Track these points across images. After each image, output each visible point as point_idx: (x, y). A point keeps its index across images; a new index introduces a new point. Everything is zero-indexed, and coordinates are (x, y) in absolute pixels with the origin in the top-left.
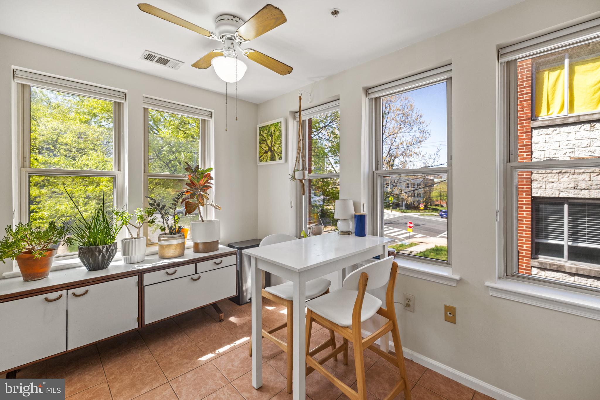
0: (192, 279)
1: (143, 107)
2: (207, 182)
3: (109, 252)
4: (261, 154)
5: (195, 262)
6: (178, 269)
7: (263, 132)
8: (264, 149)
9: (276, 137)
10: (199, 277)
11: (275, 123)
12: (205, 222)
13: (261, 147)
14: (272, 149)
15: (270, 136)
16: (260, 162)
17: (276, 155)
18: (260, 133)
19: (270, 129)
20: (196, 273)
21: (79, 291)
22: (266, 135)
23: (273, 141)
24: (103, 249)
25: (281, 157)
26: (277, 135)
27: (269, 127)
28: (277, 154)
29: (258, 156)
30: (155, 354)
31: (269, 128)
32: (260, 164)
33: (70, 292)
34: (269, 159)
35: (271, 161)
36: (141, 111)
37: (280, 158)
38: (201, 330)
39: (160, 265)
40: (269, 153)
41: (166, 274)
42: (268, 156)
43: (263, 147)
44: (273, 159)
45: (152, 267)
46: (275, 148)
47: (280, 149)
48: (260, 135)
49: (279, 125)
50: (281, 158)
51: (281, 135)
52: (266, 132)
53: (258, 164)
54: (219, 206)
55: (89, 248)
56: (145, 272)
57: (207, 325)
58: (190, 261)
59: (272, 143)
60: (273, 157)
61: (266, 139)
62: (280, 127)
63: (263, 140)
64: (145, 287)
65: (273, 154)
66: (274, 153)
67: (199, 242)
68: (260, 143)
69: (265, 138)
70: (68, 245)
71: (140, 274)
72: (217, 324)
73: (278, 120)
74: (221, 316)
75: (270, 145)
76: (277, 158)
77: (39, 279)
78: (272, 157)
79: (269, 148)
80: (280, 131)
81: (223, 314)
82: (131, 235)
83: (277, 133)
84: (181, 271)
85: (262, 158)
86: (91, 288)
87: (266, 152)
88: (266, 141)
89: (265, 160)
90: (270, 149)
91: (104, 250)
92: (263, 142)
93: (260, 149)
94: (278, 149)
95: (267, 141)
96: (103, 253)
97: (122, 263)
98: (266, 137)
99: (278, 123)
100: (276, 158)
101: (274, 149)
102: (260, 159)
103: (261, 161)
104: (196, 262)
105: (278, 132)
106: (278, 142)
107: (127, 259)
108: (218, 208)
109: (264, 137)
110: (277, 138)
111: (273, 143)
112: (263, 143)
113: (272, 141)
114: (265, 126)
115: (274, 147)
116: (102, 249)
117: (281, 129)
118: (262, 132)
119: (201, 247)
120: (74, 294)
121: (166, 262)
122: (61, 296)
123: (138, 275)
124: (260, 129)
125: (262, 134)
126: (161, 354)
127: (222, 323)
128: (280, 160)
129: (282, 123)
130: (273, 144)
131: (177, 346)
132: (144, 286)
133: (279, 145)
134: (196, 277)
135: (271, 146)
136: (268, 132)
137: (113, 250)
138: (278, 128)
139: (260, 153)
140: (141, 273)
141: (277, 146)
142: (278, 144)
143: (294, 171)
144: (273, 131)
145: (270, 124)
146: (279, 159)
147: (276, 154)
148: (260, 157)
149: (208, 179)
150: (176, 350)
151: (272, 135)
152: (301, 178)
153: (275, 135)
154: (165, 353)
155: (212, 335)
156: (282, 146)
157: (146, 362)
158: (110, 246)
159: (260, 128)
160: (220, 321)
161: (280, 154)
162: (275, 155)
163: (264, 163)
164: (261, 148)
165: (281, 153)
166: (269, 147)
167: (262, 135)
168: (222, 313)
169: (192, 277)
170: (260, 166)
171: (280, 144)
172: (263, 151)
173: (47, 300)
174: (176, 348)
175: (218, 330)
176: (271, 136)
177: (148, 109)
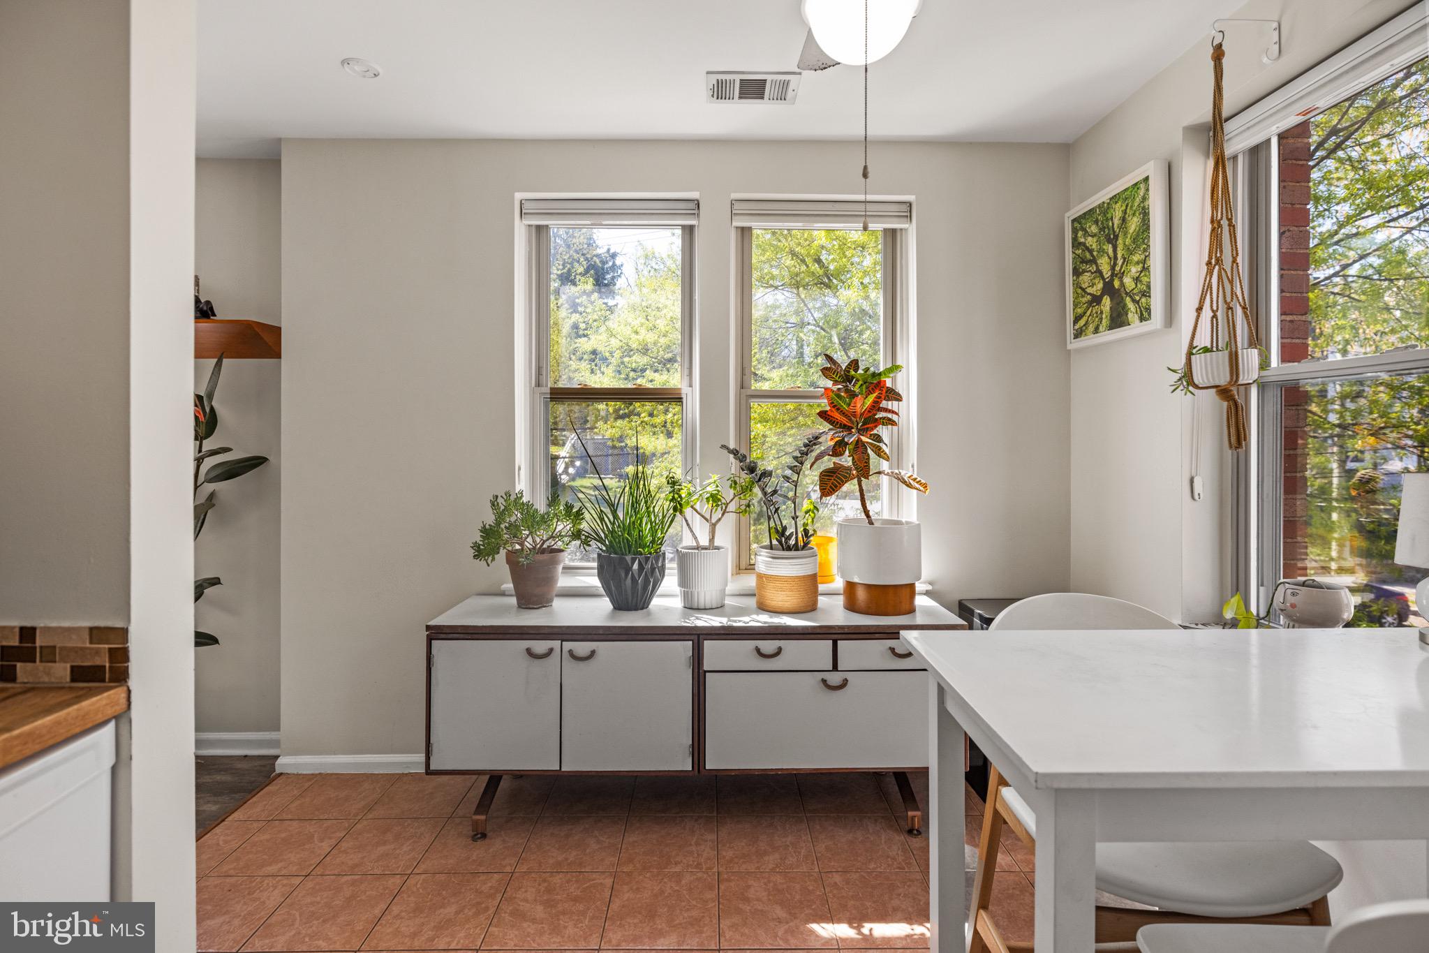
0: (824, 681)
1: (737, 228)
2: (876, 407)
3: (644, 573)
4: (1079, 311)
5: (834, 635)
6: (788, 646)
7: (1086, 232)
8: (1089, 290)
9: (1128, 241)
10: (845, 683)
11: (1126, 190)
12: (877, 524)
13: (1077, 285)
14: (1117, 284)
15: (1109, 241)
16: (1076, 337)
17: (1131, 305)
18: (1075, 239)
19: (1109, 216)
20: (835, 667)
21: (582, 648)
22: (1095, 239)
23: (1119, 256)
24: (633, 564)
25: (1148, 310)
26: (1131, 231)
27: (1105, 209)
28: (1134, 301)
29: (1070, 317)
30: (724, 853)
31: (1105, 213)
32: (1074, 345)
33: (568, 645)
34: (1105, 322)
35: (1111, 328)
36: (733, 237)
37: (1145, 314)
38: (850, 837)
39: (744, 625)
40: (1107, 301)
41: (755, 652)
42: (1102, 312)
43: (1083, 286)
44: (1118, 320)
45: (723, 628)
46: (1128, 282)
47: (1145, 279)
48: (1076, 244)
49: (1142, 192)
50: (1149, 314)
51: (1148, 228)
52: (1094, 229)
53: (1069, 347)
54: (923, 481)
55: (609, 557)
56: (710, 637)
57: (871, 831)
58: (818, 631)
59: (1115, 264)
60: (1119, 315)
61: (1095, 253)
62: (1144, 199)
63: (1085, 260)
64: (707, 674)
65: (1118, 304)
66: (1122, 300)
67: (856, 580)
68: (1077, 272)
69: (1091, 251)
70: (582, 547)
71: (698, 637)
72: (900, 838)
73: (1136, 176)
74: (913, 817)
75: (1107, 274)
76: (1133, 316)
77: (535, 607)
78: (1114, 315)
79: (1105, 284)
80: (1145, 213)
81: (918, 813)
82: (696, 538)
83: (1134, 224)
84: (794, 652)
85: (1082, 322)
86: (602, 647)
87: (1097, 300)
88: (1093, 261)
89: (1091, 328)
90: (1108, 289)
91: (636, 566)
92: (1084, 267)
93: (1075, 292)
94: (1137, 280)
95: (1099, 261)
96: (632, 573)
97: (677, 603)
98: (1094, 247)
99: (1136, 184)
100: (1130, 315)
101: (1122, 284)
102: (1076, 327)
103: (1078, 334)
104: (839, 636)
105: (1135, 219)
106: (1136, 258)
107: (687, 597)
108: (917, 486)
109: (1087, 248)
110: (1134, 241)
111: (1120, 262)
112: (1084, 271)
113: (1116, 258)
114: (1090, 210)
115: (1121, 279)
116: (630, 564)
117: (1146, 204)
118: (1080, 233)
119: (861, 595)
120: (571, 652)
121: (762, 620)
122: (551, 650)
123: (693, 641)
124: (1076, 225)
125: (1082, 240)
126: (736, 860)
127: (914, 840)
128: (1146, 320)
129: (1151, 181)
130: (1117, 268)
131: (777, 856)
132: (705, 672)
133: (1139, 267)
134: (835, 678)
135: (1113, 275)
136: (1103, 229)
137: (653, 569)
138: (1136, 204)
139: (1076, 305)
140: (699, 635)
141: (1134, 270)
142: (1138, 263)
143: (1190, 354)
144: (1117, 222)
145: (1106, 199)
146: (1142, 319)
147: (1128, 300)
148: (1077, 319)
149: (878, 397)
150: (771, 866)
151: (1116, 237)
152: (1223, 379)
153: (1125, 234)
154: (744, 862)
155: (872, 866)
156: (1152, 269)
157: (699, 866)
158: (647, 559)
159: (1073, 221)
160: (910, 832)
161: (1143, 300)
162: (1125, 305)
163: (1089, 340)
164: (1079, 291)
165: (1146, 294)
166: (1103, 279)
167: (1080, 244)
168: (917, 809)
169: (825, 678)
170: (1078, 351)
171: (1144, 262)
172: (1084, 300)
173: (529, 652)
174: (771, 860)
175: (894, 859)
176: (1113, 240)
177: (750, 229)
